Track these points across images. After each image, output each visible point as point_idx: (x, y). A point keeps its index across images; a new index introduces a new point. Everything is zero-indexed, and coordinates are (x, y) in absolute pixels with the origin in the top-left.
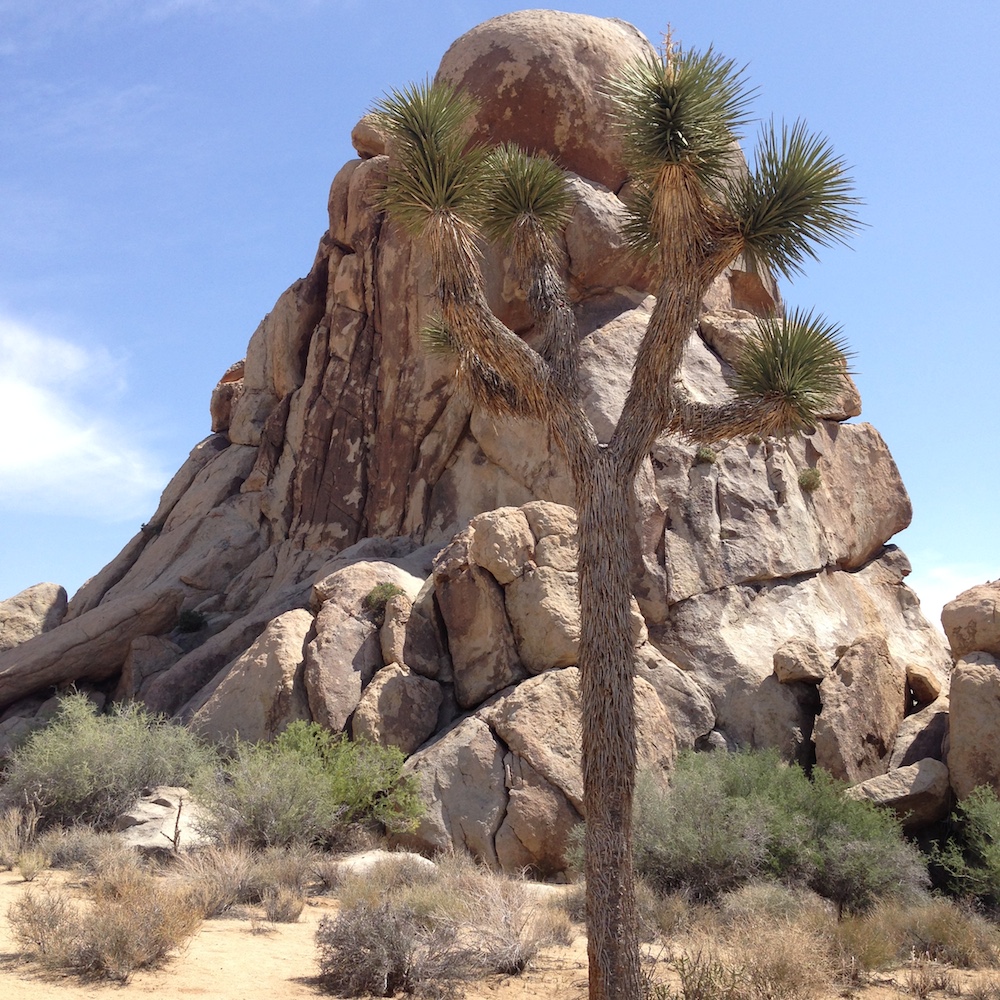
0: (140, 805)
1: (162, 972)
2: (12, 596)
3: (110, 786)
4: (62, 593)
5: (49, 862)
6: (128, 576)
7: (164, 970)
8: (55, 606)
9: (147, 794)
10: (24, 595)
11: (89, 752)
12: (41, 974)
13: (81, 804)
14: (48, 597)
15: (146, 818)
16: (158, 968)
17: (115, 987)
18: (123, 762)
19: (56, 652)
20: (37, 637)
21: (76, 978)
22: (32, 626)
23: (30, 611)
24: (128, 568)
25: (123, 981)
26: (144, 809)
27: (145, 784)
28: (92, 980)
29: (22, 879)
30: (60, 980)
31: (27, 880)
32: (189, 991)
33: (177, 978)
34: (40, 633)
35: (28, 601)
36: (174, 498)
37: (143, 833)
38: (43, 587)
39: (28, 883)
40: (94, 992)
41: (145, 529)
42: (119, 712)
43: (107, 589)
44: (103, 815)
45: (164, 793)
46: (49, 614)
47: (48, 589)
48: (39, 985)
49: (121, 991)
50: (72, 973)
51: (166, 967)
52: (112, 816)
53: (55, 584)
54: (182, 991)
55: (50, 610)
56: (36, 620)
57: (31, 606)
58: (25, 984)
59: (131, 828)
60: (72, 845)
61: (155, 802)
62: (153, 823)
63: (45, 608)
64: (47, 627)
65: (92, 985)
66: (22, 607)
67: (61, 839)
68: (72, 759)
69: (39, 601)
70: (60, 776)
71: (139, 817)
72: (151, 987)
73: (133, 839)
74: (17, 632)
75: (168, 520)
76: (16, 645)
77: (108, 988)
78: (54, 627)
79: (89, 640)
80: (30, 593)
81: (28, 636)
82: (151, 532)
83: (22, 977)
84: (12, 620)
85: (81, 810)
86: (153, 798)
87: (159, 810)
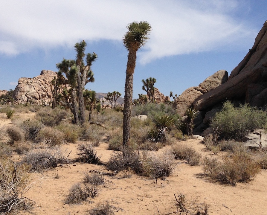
0: (250, 134)
1: (248, 184)
2: (212, 75)
3: (240, 128)
4: (226, 73)
5: (221, 149)
6: (246, 66)
7: (249, 183)
8: (224, 76)
9: (253, 131)
10: (215, 74)
11: (233, 118)
12: (210, 180)
13: (232, 133)
14: (222, 74)
15: (252, 138)
16: (246, 182)
17: (231, 186)
18: (243, 121)
19: (225, 90)
20: (220, 86)
21: (220, 182)
22: (218, 83)
23: (218, 79)
24: (246, 63)
25: (234, 185)
26: (251, 135)
27: (252, 128)
28: (225, 183)
29: (214, 154)
30: (215, 182)
31: (215, 154)
32: (255, 190)
33: (253, 186)
34: (221, 85)
35: (217, 76)
36: (259, 40)
37: (251, 143)
38: (221, 71)
39: (215, 155)
40: (224, 187)
41: (250, 50)
42: (241, 106)
43: (240, 70)
44: (239, 137)
45: (258, 131)
46: (223, 79)
47: (222, 72)
48: (209, 183)
49: (233, 188)
50: (219, 181)
51: (249, 182)
52: (241, 137)
53: (224, 70)
54: (253, 190)
55: (223, 78)
56: (219, 81)
57: (218, 77)
58: (205, 182)
59: (247, 141)
60: (228, 145)
61: (255, 133)
62: (254, 140)
63: (222, 77)
64: (223, 83)
65: (225, 185)
66: (215, 78)
67: (225, 143)
68: (228, 120)
69: (220, 76)
70: (224, 125)
71: (250, 138)
72: (243, 188)
73: (248, 144)
74: (214, 85)
75: (258, 47)
76: (214, 88)
77: (229, 186)
78: (224, 83)
79: (234, 86)
80: (217, 74)
81: (218, 86)
82: (252, 52)
83: (204, 180)
84: (213, 82)
85: (232, 135)
86: (254, 132)
87: (256, 136)
